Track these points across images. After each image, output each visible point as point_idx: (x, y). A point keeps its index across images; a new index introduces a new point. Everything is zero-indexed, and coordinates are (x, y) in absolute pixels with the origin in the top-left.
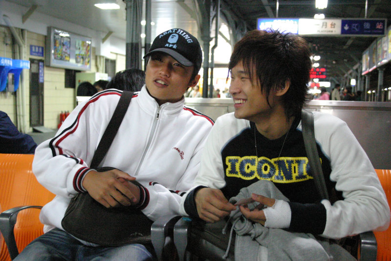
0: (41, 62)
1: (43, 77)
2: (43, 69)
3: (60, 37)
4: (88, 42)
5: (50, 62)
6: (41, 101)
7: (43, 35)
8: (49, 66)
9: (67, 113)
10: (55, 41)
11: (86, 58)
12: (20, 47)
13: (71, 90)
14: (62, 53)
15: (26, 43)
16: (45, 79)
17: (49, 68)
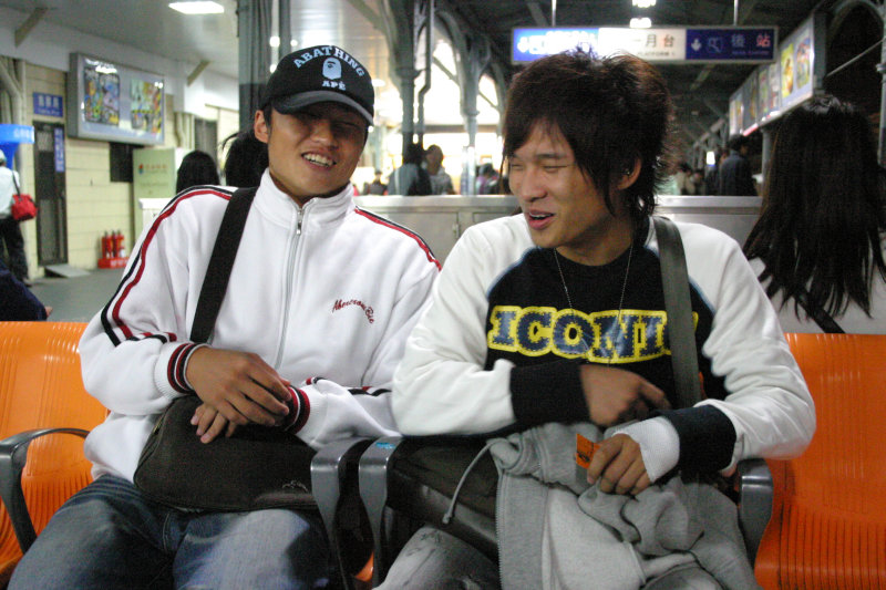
0: (58, 127)
1: (64, 160)
2: (64, 143)
3: (97, 75)
4: (156, 84)
5: (76, 127)
6: (60, 211)
7: (59, 71)
8: (75, 138)
9: (116, 236)
10: (87, 82)
11: (153, 118)
12: (11, 97)
13: (123, 188)
14: (102, 108)
15: (25, 89)
16: (68, 164)
17: (76, 142)
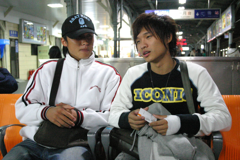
0: (16, 40)
1: (18, 49)
2: (18, 44)
3: (27, 25)
4: (44, 27)
5: (22, 40)
6: (17, 64)
7: (17, 24)
8: (21, 43)
9: (33, 71)
10: (24, 27)
11: (43, 37)
12: (3, 31)
13: (35, 57)
14: (29, 35)
15: (7, 29)
16: (19, 50)
17: (22, 44)
